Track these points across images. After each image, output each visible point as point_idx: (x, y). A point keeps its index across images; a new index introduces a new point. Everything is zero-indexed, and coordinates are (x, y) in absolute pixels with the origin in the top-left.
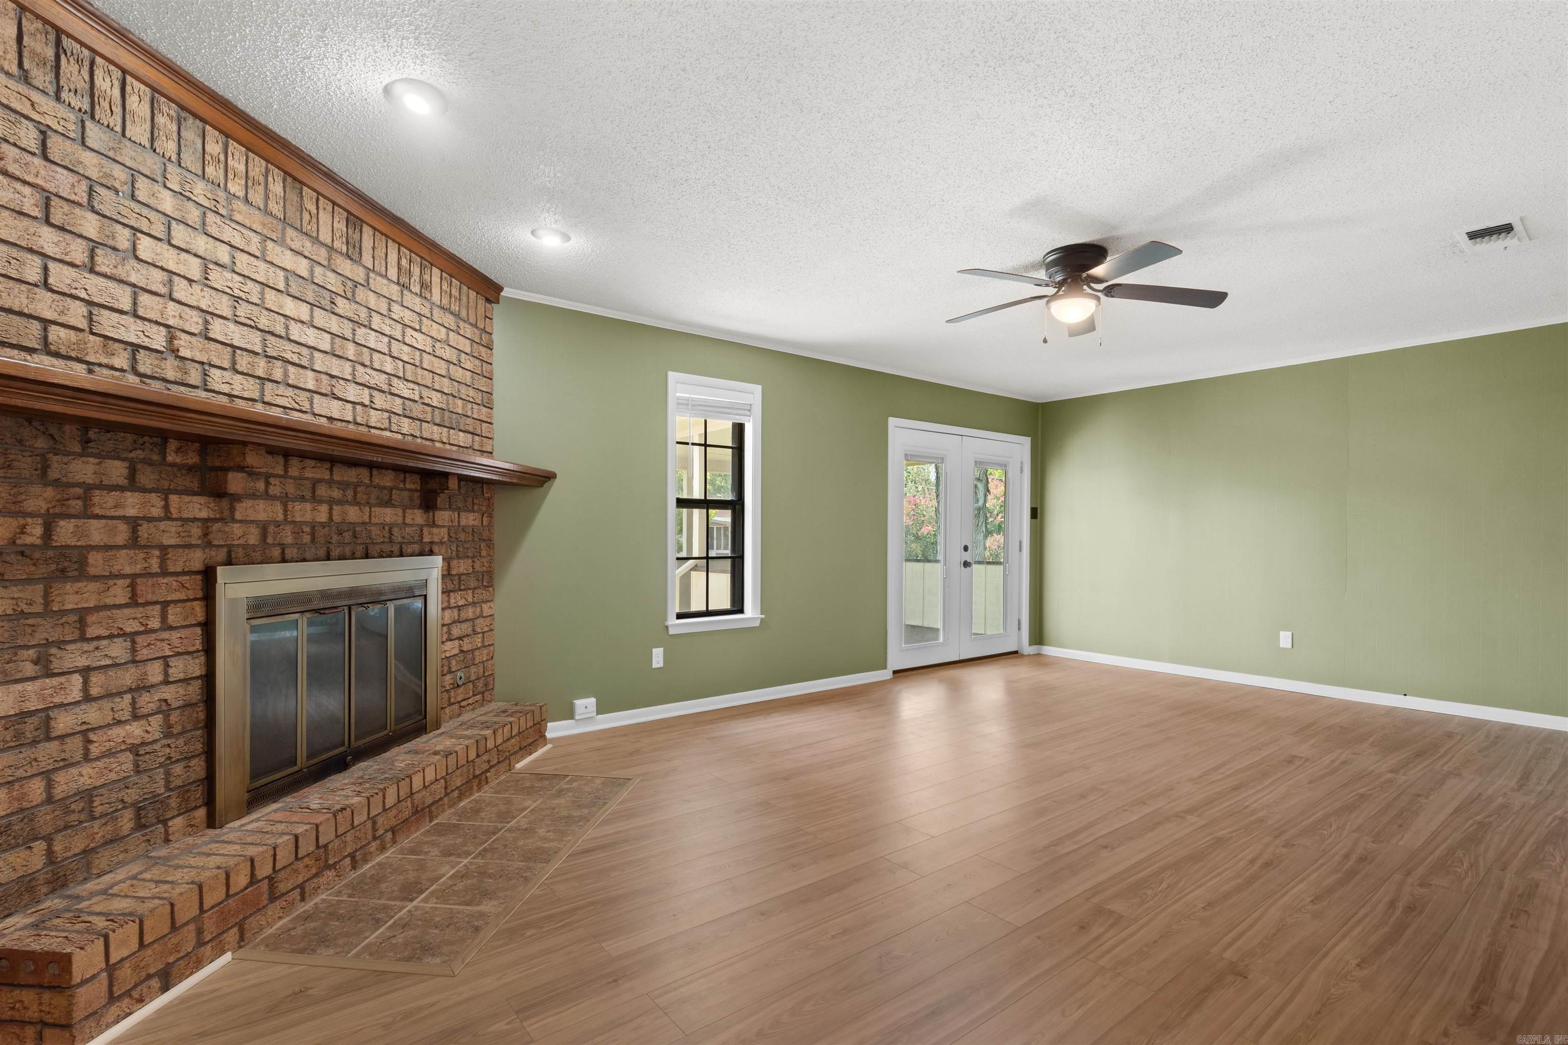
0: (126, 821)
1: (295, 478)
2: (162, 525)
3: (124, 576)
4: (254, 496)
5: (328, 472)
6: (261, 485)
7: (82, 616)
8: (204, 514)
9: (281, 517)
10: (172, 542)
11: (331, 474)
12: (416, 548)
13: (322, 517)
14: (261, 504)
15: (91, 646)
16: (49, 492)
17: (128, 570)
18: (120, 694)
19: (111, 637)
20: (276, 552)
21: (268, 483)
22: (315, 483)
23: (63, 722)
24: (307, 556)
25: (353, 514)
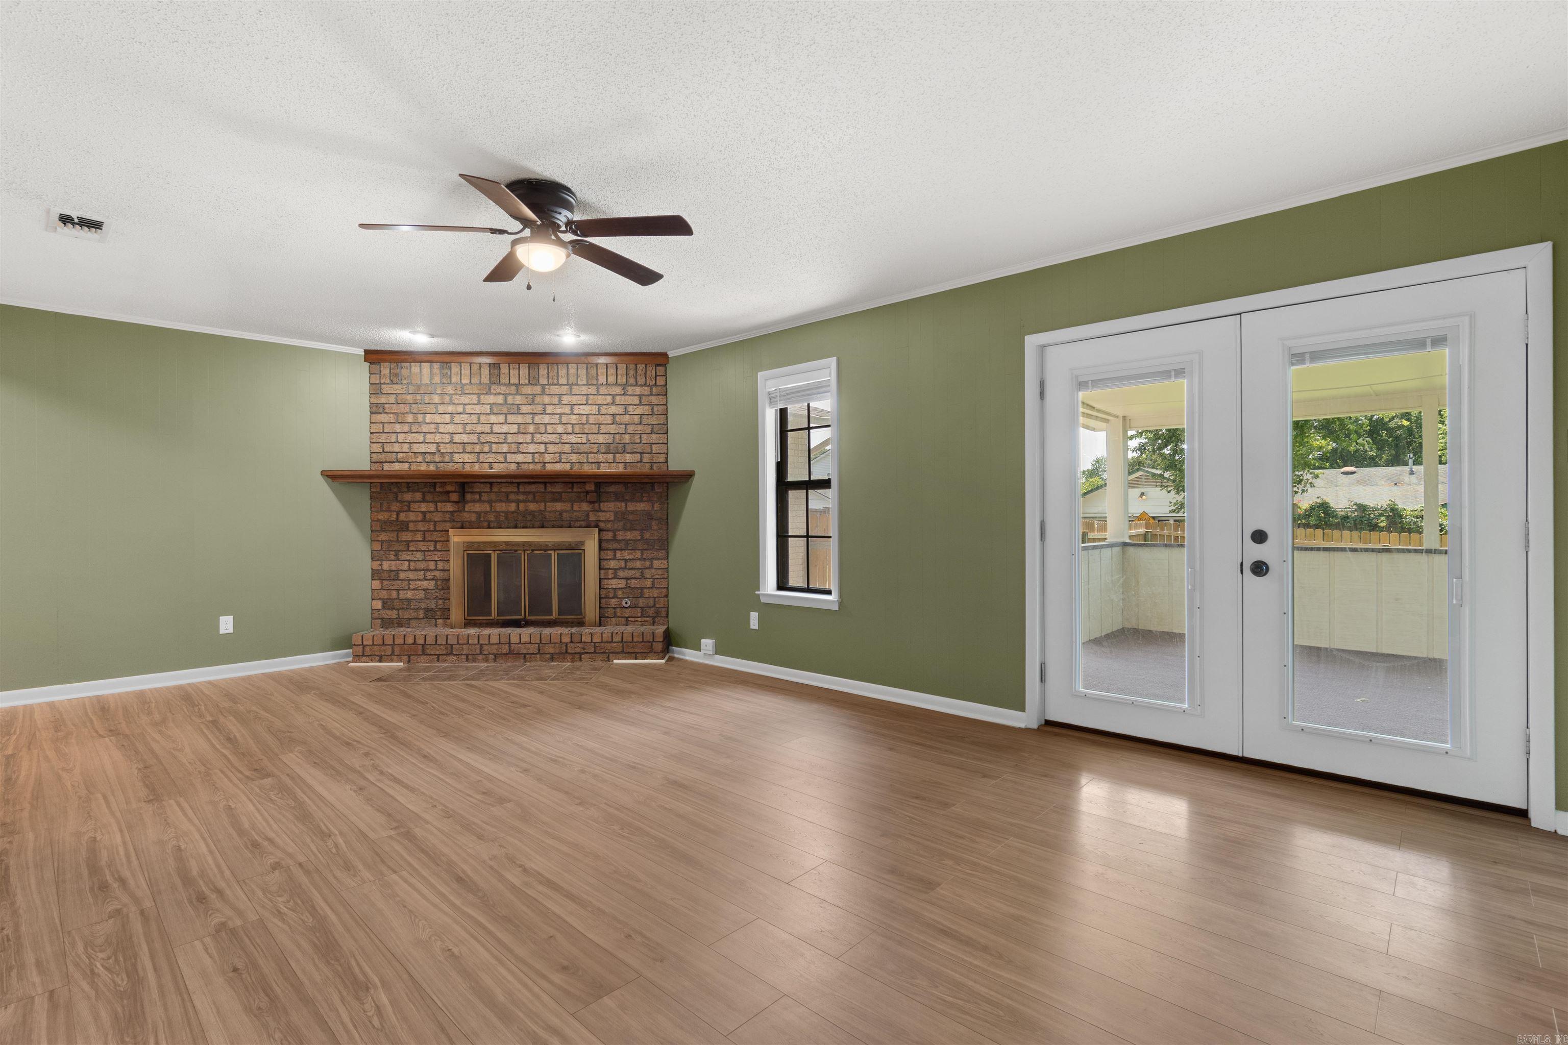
0: (421, 614)
1: (496, 492)
2: (435, 514)
3: (420, 531)
4: (474, 501)
5: (516, 488)
6: (477, 497)
7: (408, 543)
8: (451, 510)
9: (488, 509)
10: (439, 520)
11: (518, 489)
12: (583, 523)
13: (512, 507)
14: (477, 505)
15: (410, 553)
16: (398, 504)
17: (422, 529)
18: (420, 570)
19: (417, 551)
20: (486, 524)
21: (480, 496)
22: (507, 494)
23: (402, 575)
24: (503, 526)
25: (532, 507)
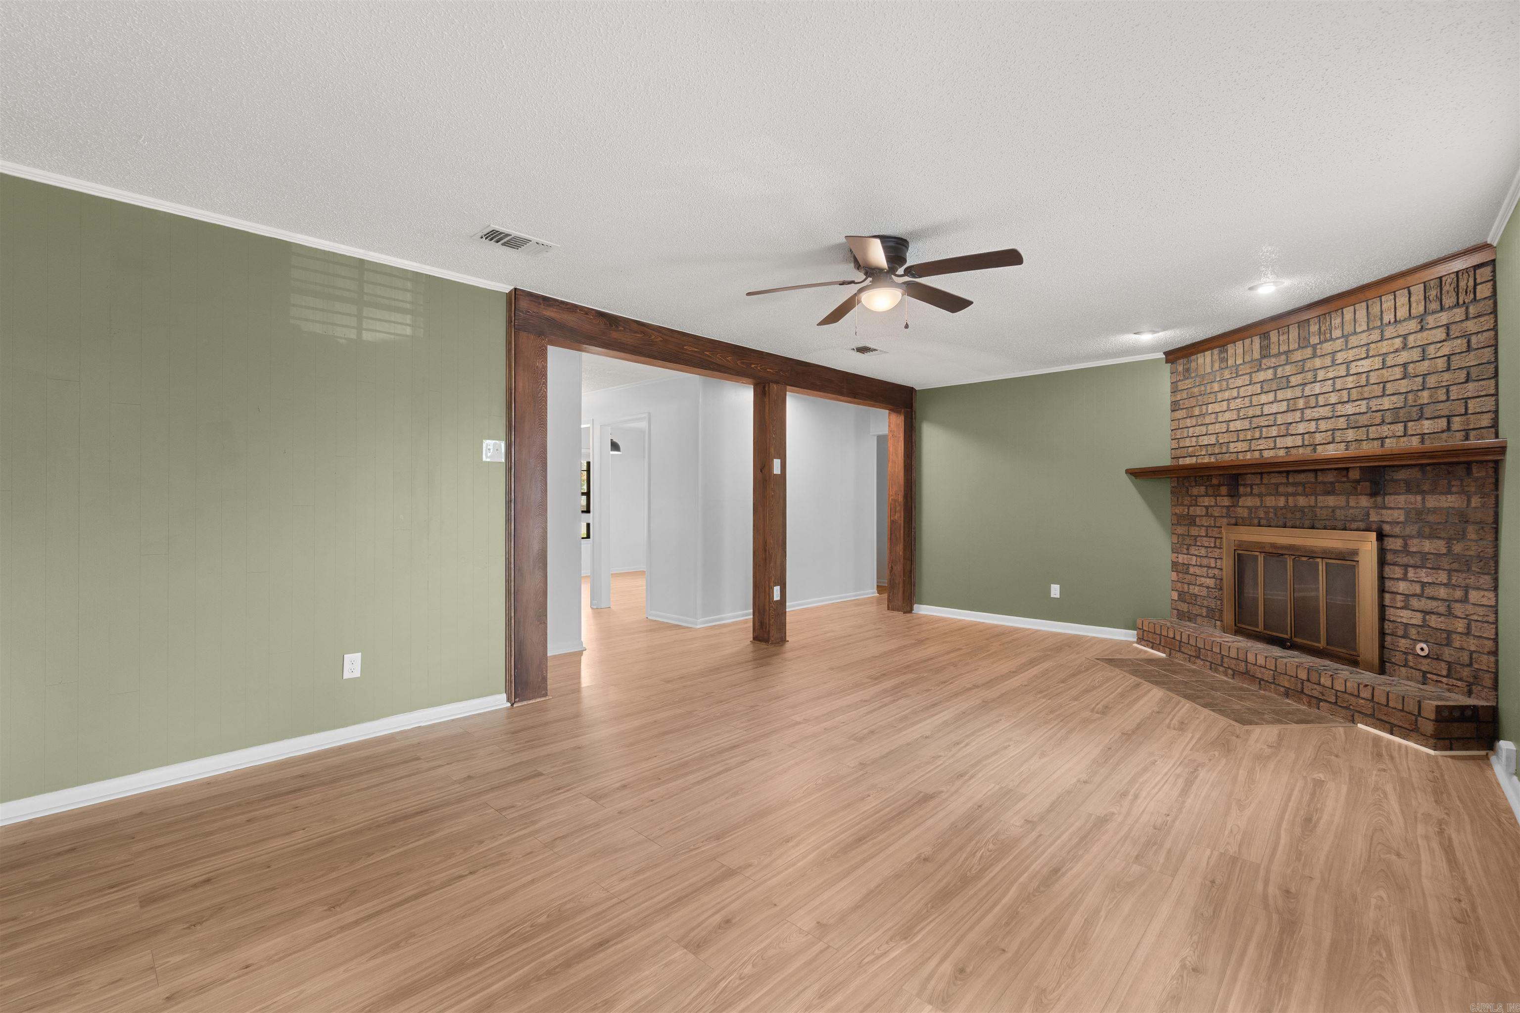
0: (1204, 612)
1: (1265, 484)
2: (1215, 508)
3: (1204, 526)
4: (1246, 495)
5: (1285, 479)
6: (1249, 489)
7: (1196, 538)
8: (1227, 504)
9: (1259, 504)
10: (1217, 515)
11: (1288, 480)
13: (1282, 502)
14: (1249, 498)
15: (1197, 548)
16: (1189, 499)
17: (1205, 524)
18: (1204, 567)
19: (1201, 546)
20: (1256, 521)
21: (1252, 489)
22: (1277, 485)
23: (1192, 570)
24: (1272, 524)
25: (1302, 501)
